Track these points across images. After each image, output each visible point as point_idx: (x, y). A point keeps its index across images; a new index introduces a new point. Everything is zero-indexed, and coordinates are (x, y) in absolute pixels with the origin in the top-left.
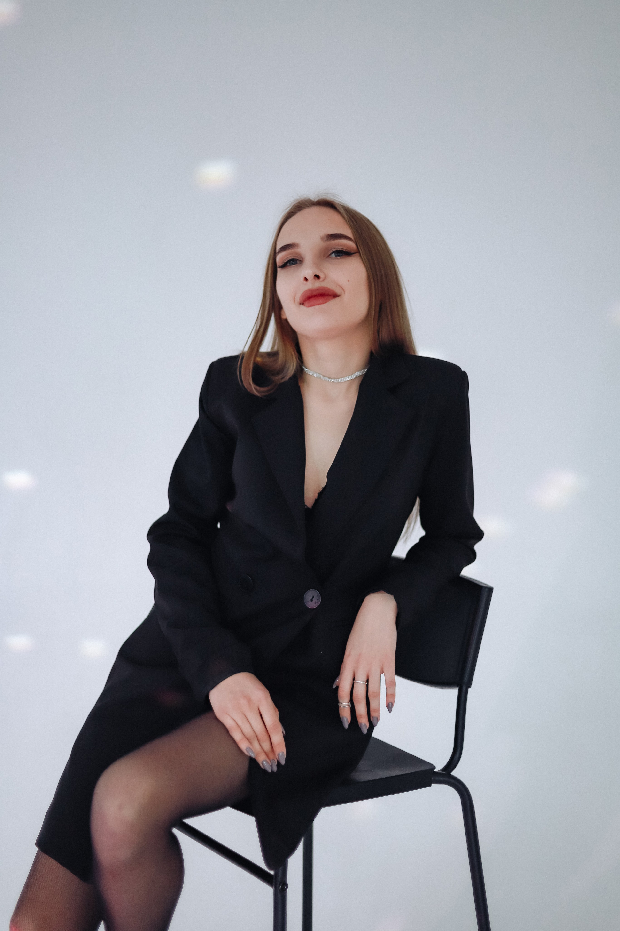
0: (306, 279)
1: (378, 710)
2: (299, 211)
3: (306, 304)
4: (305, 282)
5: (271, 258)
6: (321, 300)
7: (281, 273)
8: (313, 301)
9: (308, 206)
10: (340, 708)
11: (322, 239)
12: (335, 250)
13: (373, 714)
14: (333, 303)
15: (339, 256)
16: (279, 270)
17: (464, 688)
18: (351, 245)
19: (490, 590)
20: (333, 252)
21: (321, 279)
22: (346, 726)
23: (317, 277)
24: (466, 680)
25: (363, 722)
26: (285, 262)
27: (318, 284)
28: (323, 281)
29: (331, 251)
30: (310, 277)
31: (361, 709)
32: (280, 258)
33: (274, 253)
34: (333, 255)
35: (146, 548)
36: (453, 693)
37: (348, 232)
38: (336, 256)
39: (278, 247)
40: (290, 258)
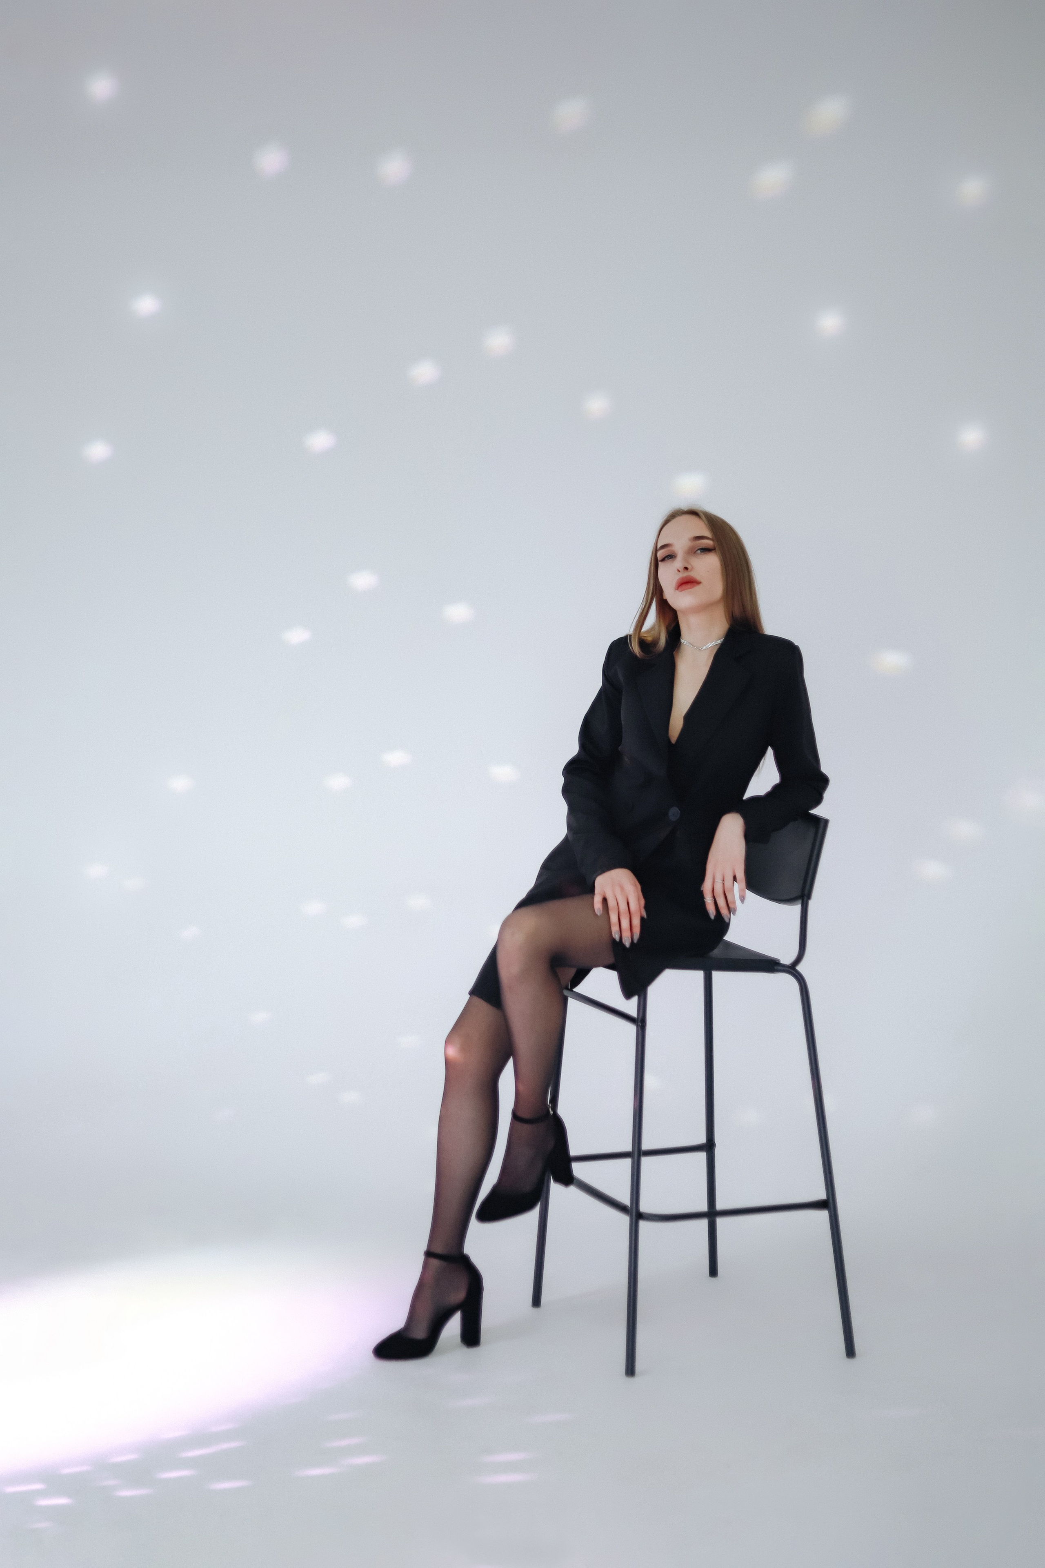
0: (679, 571)
1: (734, 902)
2: (673, 518)
3: (680, 589)
4: (678, 572)
5: (654, 555)
6: (688, 586)
7: (662, 567)
8: (684, 586)
9: (679, 515)
10: (706, 903)
11: (690, 540)
12: (700, 547)
13: (730, 905)
14: (697, 588)
15: (703, 552)
16: (659, 562)
17: (805, 899)
18: (709, 543)
19: (826, 822)
20: (698, 550)
21: (689, 570)
22: (712, 917)
23: (686, 568)
24: (806, 892)
25: (724, 911)
26: (664, 557)
27: (686, 574)
28: (691, 570)
29: (697, 549)
30: (681, 569)
31: (721, 903)
32: (660, 554)
33: (656, 550)
34: (699, 551)
35: (561, 780)
36: (797, 908)
37: (707, 533)
38: (701, 552)
39: (659, 546)
40: (667, 554)
